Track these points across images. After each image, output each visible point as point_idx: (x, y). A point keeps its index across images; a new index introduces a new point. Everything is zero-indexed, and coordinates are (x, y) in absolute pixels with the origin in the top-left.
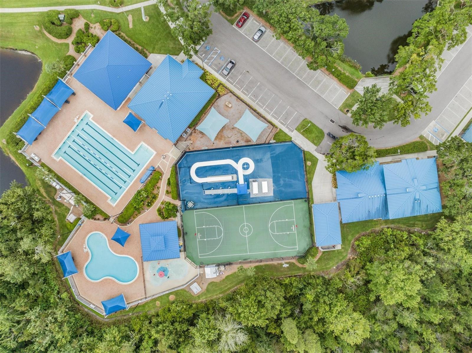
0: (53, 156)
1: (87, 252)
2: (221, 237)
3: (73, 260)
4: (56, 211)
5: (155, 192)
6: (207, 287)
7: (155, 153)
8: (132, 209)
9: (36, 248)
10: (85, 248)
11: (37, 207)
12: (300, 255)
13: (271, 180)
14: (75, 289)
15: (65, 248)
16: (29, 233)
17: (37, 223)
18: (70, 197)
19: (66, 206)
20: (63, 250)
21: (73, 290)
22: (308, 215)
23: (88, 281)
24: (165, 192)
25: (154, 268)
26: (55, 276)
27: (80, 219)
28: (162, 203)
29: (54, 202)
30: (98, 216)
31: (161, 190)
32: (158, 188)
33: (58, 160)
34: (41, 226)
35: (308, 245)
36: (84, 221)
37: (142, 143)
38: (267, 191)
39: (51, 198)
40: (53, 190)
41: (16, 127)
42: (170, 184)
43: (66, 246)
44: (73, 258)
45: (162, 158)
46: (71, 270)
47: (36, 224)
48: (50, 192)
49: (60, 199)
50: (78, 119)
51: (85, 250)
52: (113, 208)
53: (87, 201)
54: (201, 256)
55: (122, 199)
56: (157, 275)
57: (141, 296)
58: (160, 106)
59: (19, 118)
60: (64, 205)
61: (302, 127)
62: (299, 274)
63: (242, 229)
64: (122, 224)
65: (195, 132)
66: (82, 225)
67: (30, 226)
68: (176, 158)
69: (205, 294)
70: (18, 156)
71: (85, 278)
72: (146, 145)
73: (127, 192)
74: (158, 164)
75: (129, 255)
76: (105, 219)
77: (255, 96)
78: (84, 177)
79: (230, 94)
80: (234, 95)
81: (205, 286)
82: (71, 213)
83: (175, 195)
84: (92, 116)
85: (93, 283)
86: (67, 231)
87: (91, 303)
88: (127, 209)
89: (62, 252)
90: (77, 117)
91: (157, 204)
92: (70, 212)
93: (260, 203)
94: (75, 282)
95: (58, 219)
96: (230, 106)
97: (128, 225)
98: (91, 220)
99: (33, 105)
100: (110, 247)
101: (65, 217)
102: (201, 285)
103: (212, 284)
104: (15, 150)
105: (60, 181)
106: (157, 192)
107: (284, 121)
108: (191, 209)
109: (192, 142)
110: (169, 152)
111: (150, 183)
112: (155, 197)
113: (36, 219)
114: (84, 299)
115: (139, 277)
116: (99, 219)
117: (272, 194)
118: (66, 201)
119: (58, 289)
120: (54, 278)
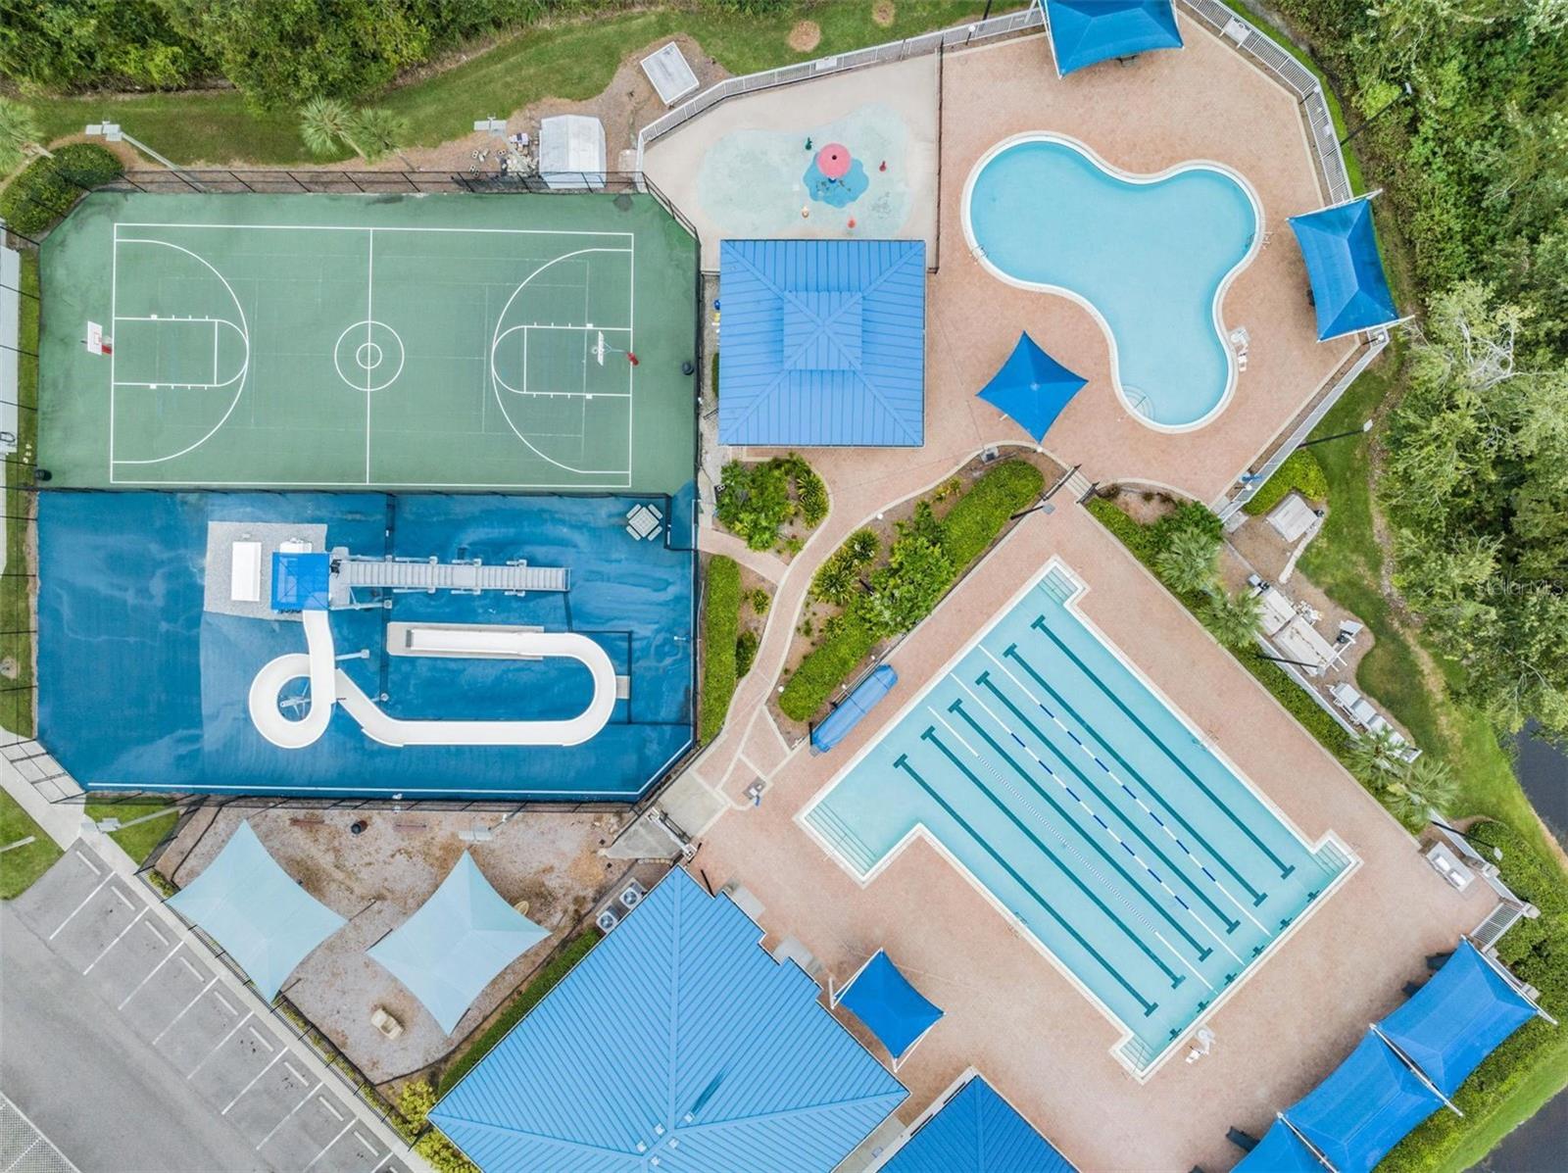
0: (1354, 860)
1: (1230, 328)
2: (503, 329)
3: (1310, 294)
4: (1375, 565)
5: (825, 610)
6: (611, 73)
7: (802, 818)
8: (956, 531)
9: (1508, 373)
10: (1238, 349)
11: (1470, 608)
12: (109, 197)
13: (209, 606)
14: (1321, 133)
15: (1350, 362)
16: (1534, 466)
17: (1481, 510)
18: (1287, 632)
19: (1317, 584)
20: (1361, 353)
21: (1330, 129)
22: (46, 399)
23: (1250, 170)
24: (775, 602)
25: (881, 206)
26: (1418, 216)
27: (1245, 509)
28: (794, 545)
29: (1376, 615)
30: (1150, 512)
31: (795, 618)
32: (806, 629)
33: (1330, 837)
34: (1467, 493)
35: (63, 243)
36: (1230, 496)
37: (864, 878)
38: (238, 547)
39: (1394, 637)
40: (1374, 679)
41: (1532, 1045)
42: (740, 644)
43: (1342, 373)
44: (1312, 303)
45: (769, 785)
46: (1329, 236)
47: (1489, 507)
48: (1393, 672)
49: (1345, 625)
50: (1192, 1045)
51: (1240, 337)
52: (1060, 548)
53: (1196, 600)
54: (626, 240)
55: (1009, 593)
56: (870, 169)
57: (967, 59)
58: (715, 1085)
59: (1513, 1087)
60: (1329, 593)
61: (29, 860)
62: (127, 97)
63: (392, 360)
64: (1023, 456)
65: (579, 901)
66: (1244, 473)
67: (1523, 497)
68: (692, 775)
69: (625, 37)
70: (1545, 885)
71: (1259, 187)
72: (844, 863)
73: (976, 627)
74: (790, 754)
75: (1005, 286)
76: (1113, 493)
77: (247, 1048)
78: (1197, 733)
79: (376, 1077)
80: (355, 1069)
81: (622, 79)
82: (1295, 544)
83: (719, 580)
84: (1117, 1050)
85: (1217, 157)
86: (1332, 451)
87: (1241, 50)
88: (987, 538)
89: (1366, 343)
90: (1195, 1054)
91: (823, 543)
92: (1298, 553)
93: (282, 492)
94: (1320, 173)
95: (1370, 522)
96: (380, 1018)
97: (992, 447)
98: (1190, 496)
99: (1426, 1150)
100: (1104, 340)
101: (1332, 530)
102: (642, 92)
103: (581, 89)
104: (1553, 922)
105: (1333, 723)
106: (815, 607)
107: (120, 903)
108: (644, 499)
109: (603, 852)
110: (731, 812)
111: (844, 663)
112: (830, 582)
113: (1486, 538)
114: (1277, 78)
115: (970, 162)
116: (1148, 497)
117: (216, 530)
118: (1315, 615)
119: (1416, 141)
120: (1428, 208)
